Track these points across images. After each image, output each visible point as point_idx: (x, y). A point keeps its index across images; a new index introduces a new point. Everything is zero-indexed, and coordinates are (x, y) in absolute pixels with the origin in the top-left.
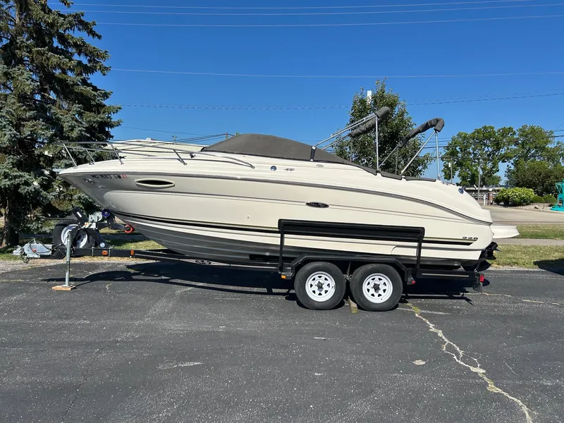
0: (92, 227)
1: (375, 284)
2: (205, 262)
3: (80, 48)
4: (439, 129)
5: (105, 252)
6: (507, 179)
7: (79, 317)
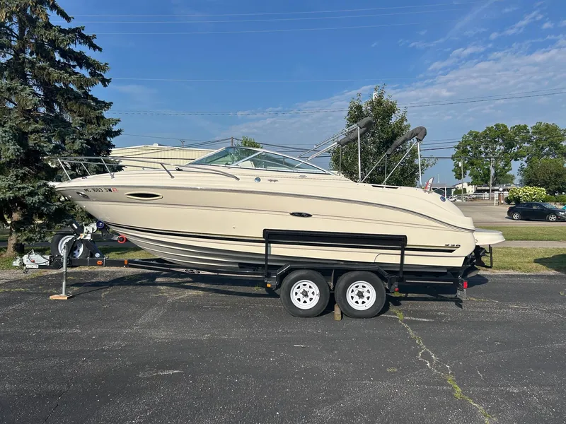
0: (87, 238)
1: (359, 292)
2: (195, 271)
3: (81, 60)
4: (421, 138)
5: (99, 262)
6: (520, 177)
7: (71, 328)
